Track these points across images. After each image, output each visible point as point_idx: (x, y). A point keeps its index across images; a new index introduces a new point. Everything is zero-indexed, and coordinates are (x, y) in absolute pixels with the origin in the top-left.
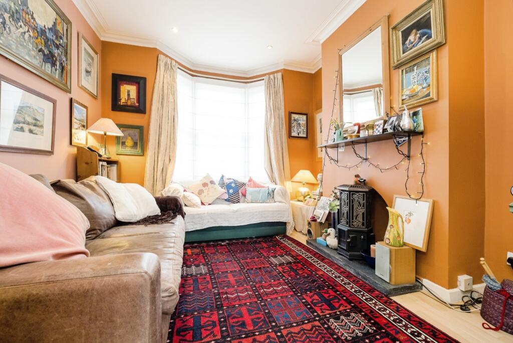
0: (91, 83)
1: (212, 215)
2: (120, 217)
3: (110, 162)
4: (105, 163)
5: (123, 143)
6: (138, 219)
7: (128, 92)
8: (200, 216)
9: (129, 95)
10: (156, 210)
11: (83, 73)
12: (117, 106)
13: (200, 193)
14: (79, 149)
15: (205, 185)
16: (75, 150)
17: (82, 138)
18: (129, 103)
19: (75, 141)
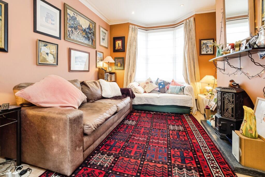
0: (105, 43)
1: (146, 98)
2: (103, 95)
3: (111, 73)
4: (108, 74)
5: (117, 65)
6: (111, 97)
7: (119, 43)
8: (141, 98)
9: (119, 45)
10: (120, 94)
11: (101, 40)
12: (115, 51)
13: (145, 86)
14: (99, 69)
15: (147, 83)
16: (97, 69)
17: (101, 64)
18: (119, 49)
19: (98, 66)
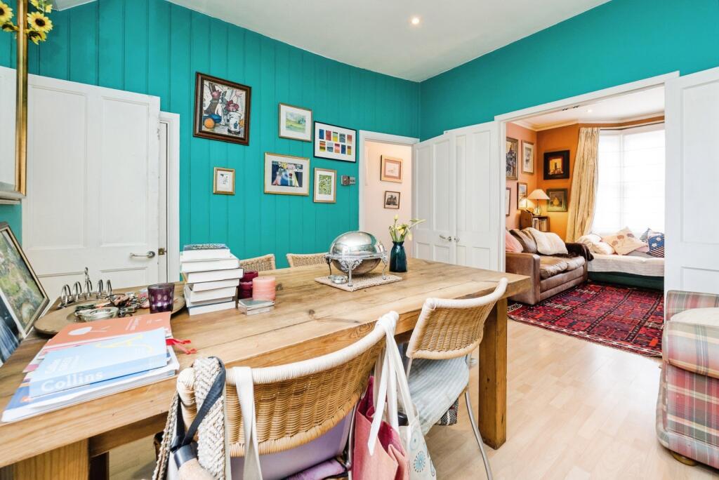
0: (528, 168)
2: (539, 250)
3: (541, 218)
4: (537, 219)
5: (552, 203)
6: (551, 254)
10: (565, 251)
11: (525, 162)
12: (547, 176)
13: (614, 243)
14: (522, 211)
15: (620, 237)
16: (519, 212)
19: (520, 206)
